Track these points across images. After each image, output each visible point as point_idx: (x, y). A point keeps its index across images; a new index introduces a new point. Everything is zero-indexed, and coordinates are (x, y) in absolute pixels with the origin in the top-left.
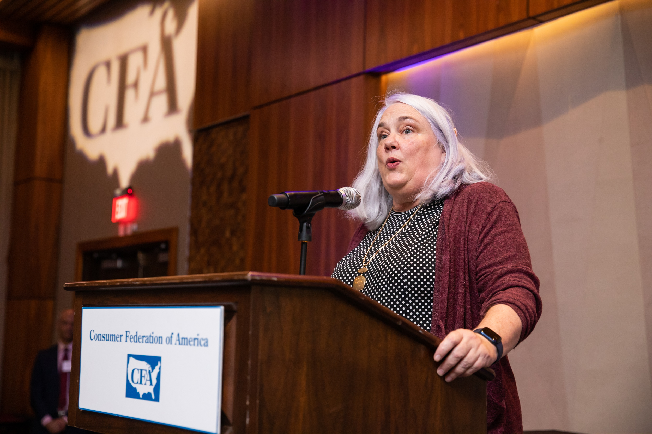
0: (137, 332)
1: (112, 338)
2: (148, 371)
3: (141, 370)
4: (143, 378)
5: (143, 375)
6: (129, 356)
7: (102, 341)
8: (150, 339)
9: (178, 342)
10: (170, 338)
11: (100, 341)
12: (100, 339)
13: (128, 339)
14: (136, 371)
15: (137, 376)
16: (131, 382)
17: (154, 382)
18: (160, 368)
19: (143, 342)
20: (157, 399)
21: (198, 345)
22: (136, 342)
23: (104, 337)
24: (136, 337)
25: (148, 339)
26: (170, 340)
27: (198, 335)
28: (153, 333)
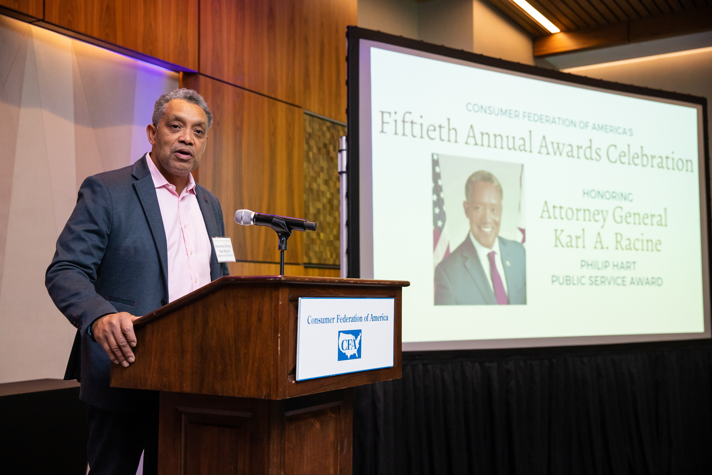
0: (345, 315)
1: (327, 320)
2: (353, 340)
3: (349, 340)
4: (350, 345)
5: (350, 343)
6: (340, 332)
7: (318, 324)
8: (354, 319)
9: (371, 319)
10: (367, 317)
11: (316, 324)
12: (316, 322)
13: (339, 321)
14: (345, 342)
15: (345, 345)
16: (341, 350)
17: (357, 346)
18: (361, 337)
19: (349, 322)
20: (360, 357)
21: (383, 320)
22: (345, 322)
23: (319, 321)
24: (344, 318)
25: (353, 319)
26: (367, 319)
27: (383, 314)
28: (356, 315)
